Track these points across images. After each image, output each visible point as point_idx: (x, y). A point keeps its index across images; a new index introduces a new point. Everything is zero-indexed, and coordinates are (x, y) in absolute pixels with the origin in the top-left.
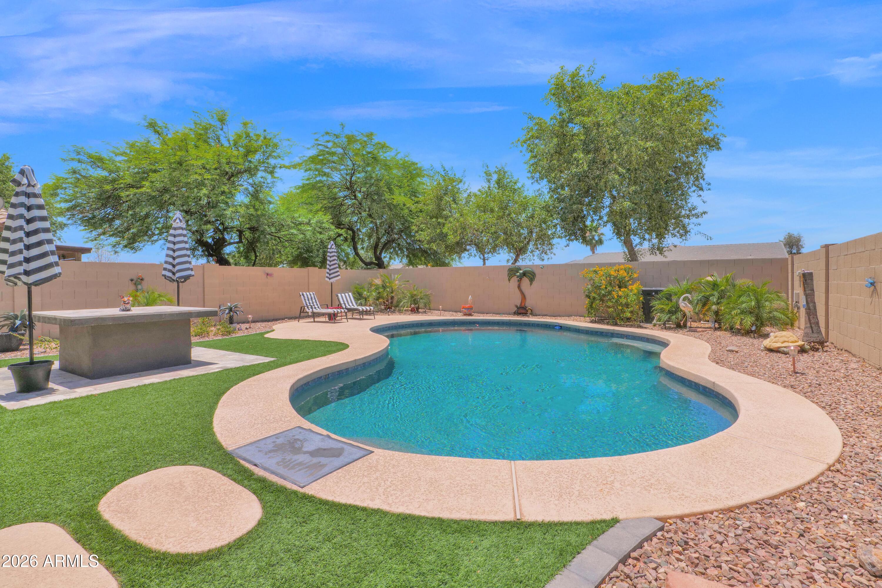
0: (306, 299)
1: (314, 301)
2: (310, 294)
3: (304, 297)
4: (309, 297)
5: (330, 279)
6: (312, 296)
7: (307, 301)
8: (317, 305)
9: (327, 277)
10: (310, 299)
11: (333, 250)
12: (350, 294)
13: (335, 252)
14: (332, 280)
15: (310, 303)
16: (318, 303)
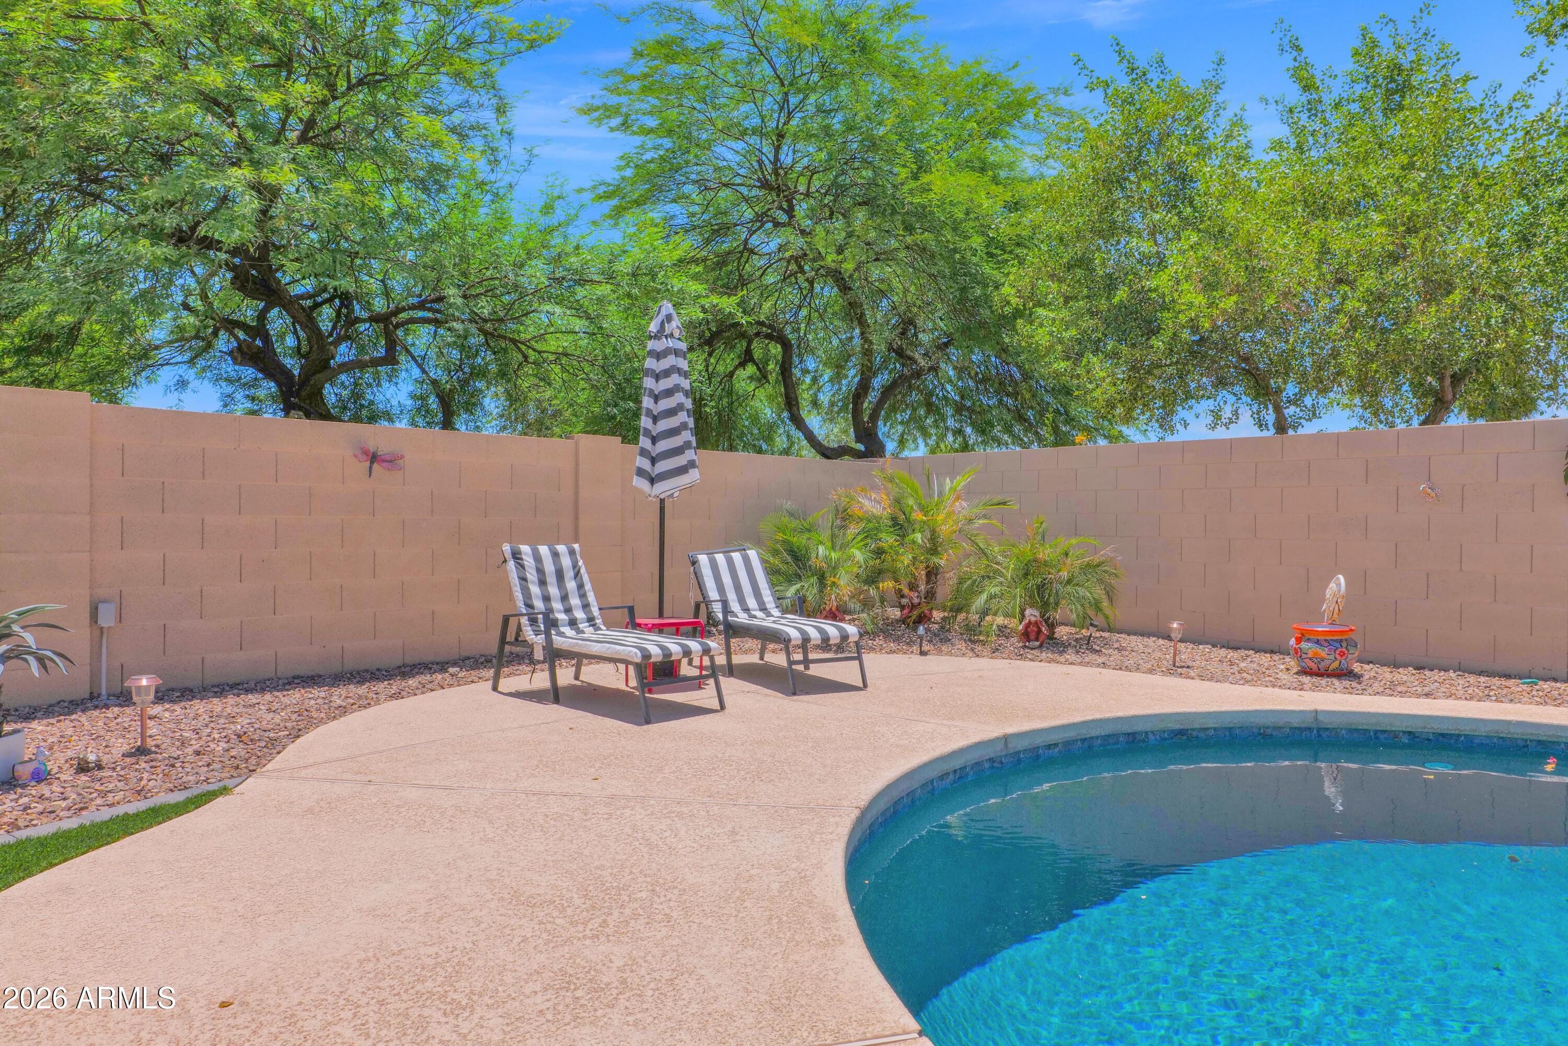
0: (532, 575)
1: (571, 585)
2: (555, 555)
3: (521, 566)
4: (549, 567)
5: (652, 481)
6: (566, 562)
7: (535, 589)
8: (586, 606)
9: (640, 472)
10: (551, 579)
11: (671, 343)
12: (752, 554)
13: (677, 353)
14: (661, 488)
15: (546, 599)
16: (591, 597)
